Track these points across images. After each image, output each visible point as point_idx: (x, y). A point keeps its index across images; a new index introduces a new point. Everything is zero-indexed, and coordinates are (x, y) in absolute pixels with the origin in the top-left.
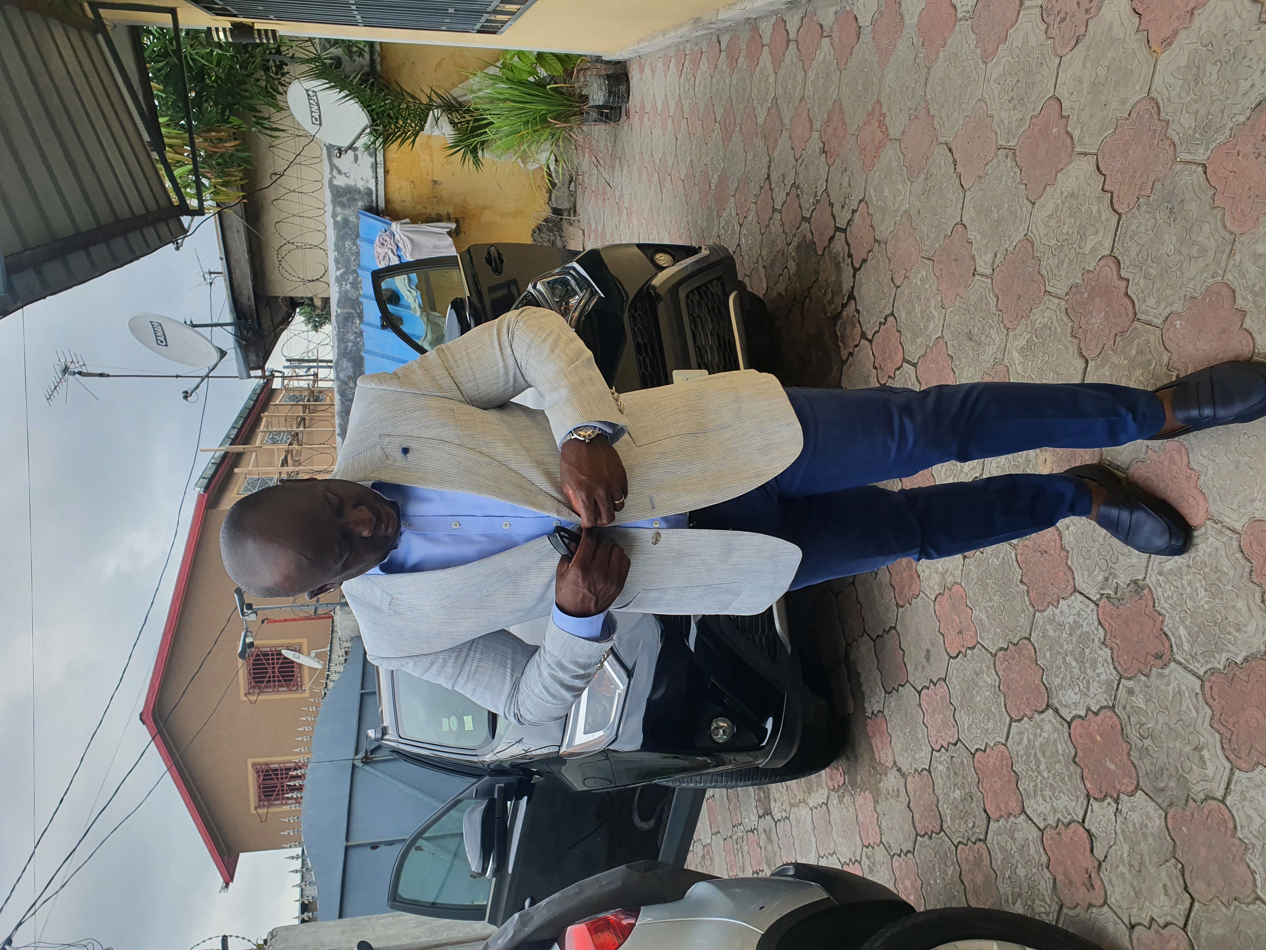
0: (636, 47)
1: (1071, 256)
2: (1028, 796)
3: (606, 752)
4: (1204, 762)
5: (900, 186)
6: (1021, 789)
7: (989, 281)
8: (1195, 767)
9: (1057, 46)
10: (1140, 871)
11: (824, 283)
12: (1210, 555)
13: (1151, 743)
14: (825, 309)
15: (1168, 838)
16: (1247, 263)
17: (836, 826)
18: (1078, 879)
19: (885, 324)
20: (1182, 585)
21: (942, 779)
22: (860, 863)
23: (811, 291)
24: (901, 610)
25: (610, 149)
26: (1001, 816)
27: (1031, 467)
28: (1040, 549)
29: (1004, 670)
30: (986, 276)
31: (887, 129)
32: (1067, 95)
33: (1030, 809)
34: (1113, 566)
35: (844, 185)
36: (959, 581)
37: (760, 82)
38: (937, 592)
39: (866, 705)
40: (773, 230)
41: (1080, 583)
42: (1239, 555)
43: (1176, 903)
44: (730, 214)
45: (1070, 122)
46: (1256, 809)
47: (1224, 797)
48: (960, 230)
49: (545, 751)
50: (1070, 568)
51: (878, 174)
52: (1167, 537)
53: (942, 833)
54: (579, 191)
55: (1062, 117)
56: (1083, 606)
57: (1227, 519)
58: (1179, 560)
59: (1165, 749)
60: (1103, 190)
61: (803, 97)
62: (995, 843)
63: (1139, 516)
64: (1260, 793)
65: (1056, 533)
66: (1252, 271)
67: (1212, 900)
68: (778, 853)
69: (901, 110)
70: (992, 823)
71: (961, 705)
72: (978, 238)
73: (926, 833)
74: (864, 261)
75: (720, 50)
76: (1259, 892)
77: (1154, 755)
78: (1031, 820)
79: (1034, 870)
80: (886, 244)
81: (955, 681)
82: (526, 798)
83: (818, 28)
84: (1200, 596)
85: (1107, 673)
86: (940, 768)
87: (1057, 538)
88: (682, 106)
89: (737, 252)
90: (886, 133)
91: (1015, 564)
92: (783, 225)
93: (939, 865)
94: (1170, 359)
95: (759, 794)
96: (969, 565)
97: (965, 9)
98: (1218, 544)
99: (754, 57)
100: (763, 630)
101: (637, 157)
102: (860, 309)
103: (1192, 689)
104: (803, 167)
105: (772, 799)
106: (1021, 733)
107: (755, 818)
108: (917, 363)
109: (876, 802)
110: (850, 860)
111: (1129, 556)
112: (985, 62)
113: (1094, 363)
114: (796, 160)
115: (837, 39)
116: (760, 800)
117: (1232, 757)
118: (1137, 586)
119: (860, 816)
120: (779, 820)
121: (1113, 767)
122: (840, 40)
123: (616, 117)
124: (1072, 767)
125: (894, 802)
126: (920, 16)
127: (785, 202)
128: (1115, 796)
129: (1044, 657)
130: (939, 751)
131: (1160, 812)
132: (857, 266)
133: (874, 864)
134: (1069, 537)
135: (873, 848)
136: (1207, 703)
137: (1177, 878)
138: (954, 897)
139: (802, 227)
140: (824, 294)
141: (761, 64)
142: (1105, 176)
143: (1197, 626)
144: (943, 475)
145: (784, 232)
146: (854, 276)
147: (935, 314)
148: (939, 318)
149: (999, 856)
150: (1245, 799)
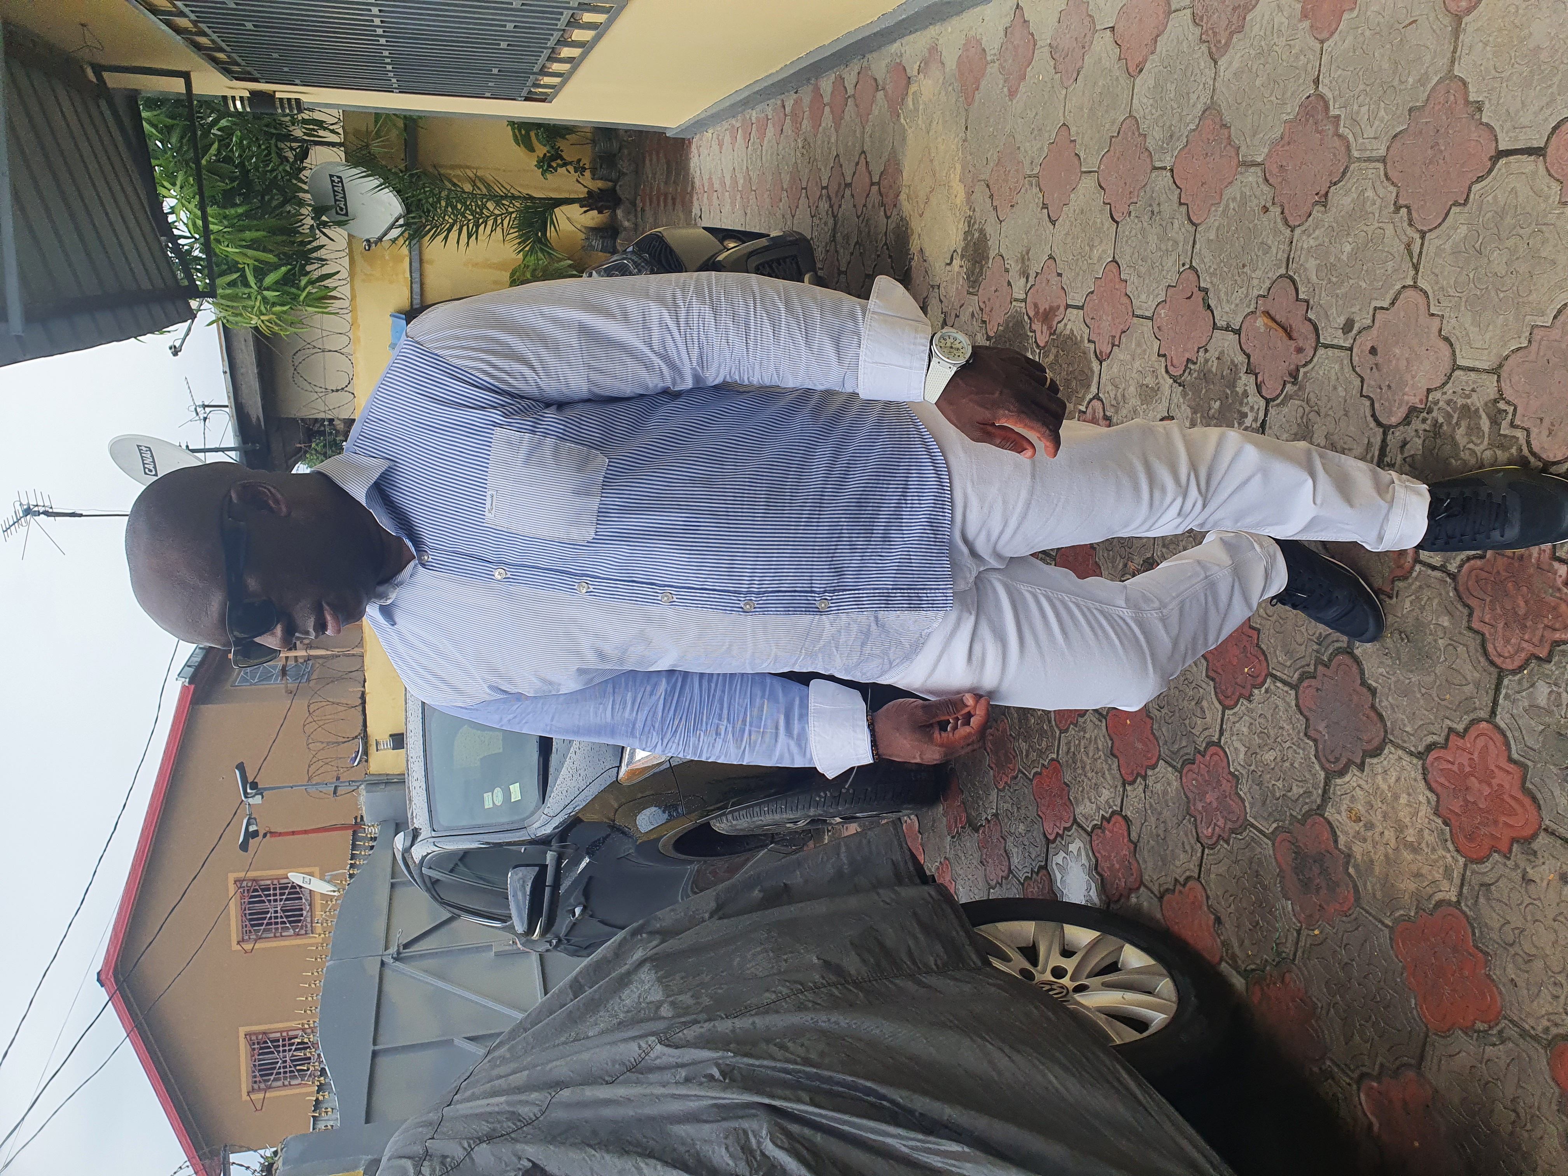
1: (1084, 268)
2: (1077, 804)
4: (1204, 712)
6: (1072, 799)
7: (1023, 304)
8: (1198, 720)
9: (1063, 79)
10: (1164, 838)
13: (1166, 711)
15: (1184, 797)
16: (1205, 249)
18: (1120, 868)
21: (1008, 817)
26: (1058, 834)
32: (1073, 121)
33: (1080, 816)
34: (1131, 553)
35: (901, 236)
37: (823, 142)
43: (1192, 856)
45: (1077, 145)
46: (1241, 740)
47: (1220, 739)
48: (998, 260)
50: (1099, 566)
53: (1011, 874)
55: (1071, 141)
60: (1104, 203)
62: (1054, 864)
67: (1217, 841)
75: (786, 115)
80: (939, 287)
83: (873, 82)
88: (750, 178)
99: (816, 118)
104: (864, 224)
106: (1068, 743)
112: (1010, 100)
114: (858, 217)
115: (890, 92)
117: (1222, 697)
121: (1139, 746)
122: (892, 92)
124: (1110, 759)
125: (970, 862)
128: (1144, 774)
130: (1004, 790)
131: (1176, 773)
137: (1191, 832)
141: (823, 125)
142: (1105, 190)
149: (1058, 875)
150: (1232, 735)
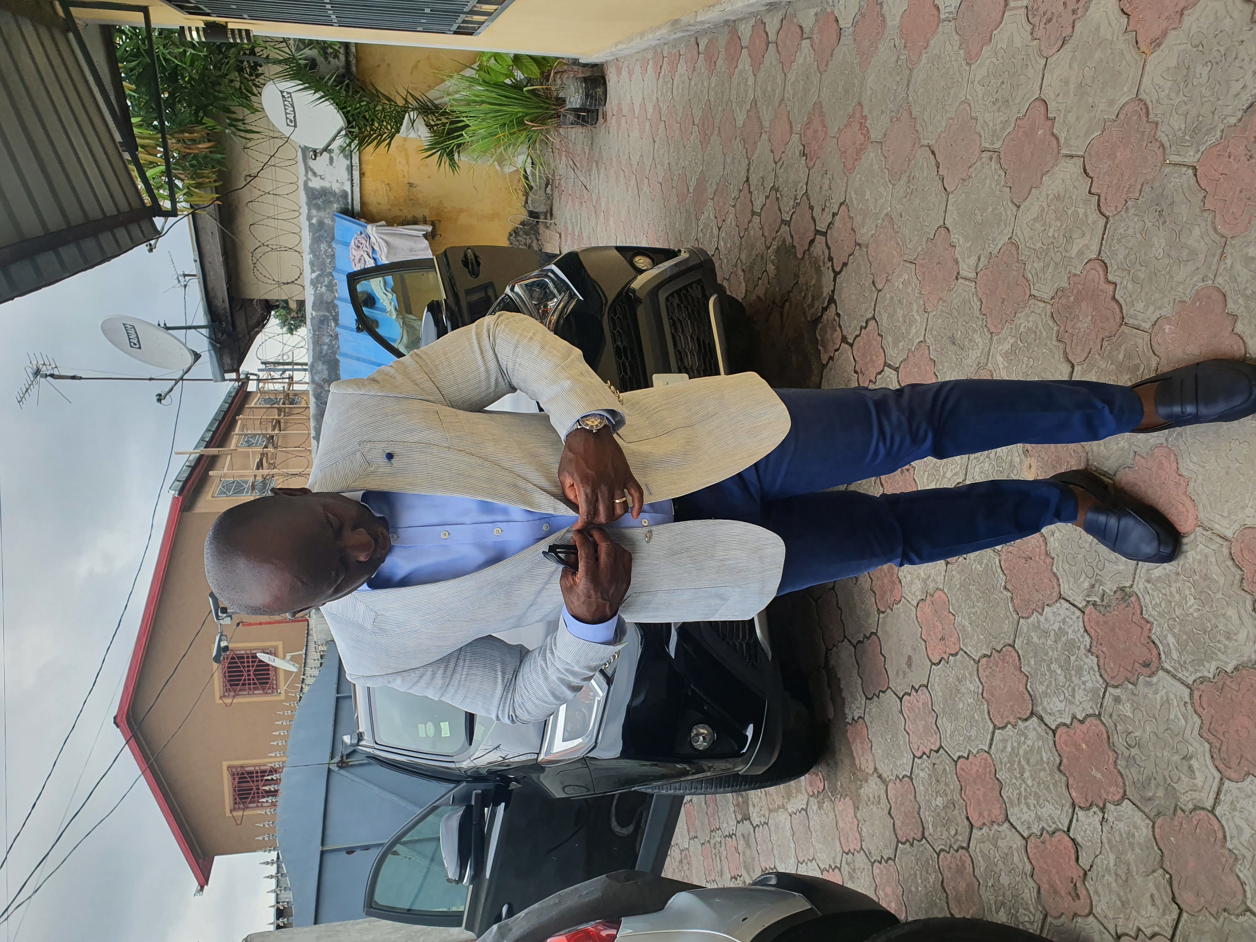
0: (613, 50)
1: (1057, 260)
2: (1012, 804)
3: (585, 760)
4: (1193, 771)
5: (881, 189)
6: (1005, 797)
7: (973, 284)
8: (1183, 776)
9: (1043, 48)
10: (1126, 881)
11: (804, 287)
12: (1200, 562)
13: (1138, 752)
14: (804, 313)
15: (1156, 848)
16: (1238, 267)
17: (816, 832)
18: (1063, 888)
19: (866, 327)
20: (1171, 593)
21: (924, 786)
22: (840, 869)
23: (791, 294)
24: (882, 615)
25: (587, 152)
26: (984, 824)
27: (1015, 472)
28: (1024, 555)
29: (987, 677)
30: (969, 280)
31: (868, 131)
32: (1053, 97)
33: (1014, 817)
34: (1099, 573)
35: (824, 188)
36: (941, 587)
37: (739, 84)
38: (919, 598)
39: (847, 711)
40: (752, 233)
41: (1065, 589)
42: (1230, 563)
43: (1164, 914)
44: (709, 218)
45: (1056, 124)
46: (1247, 820)
47: (1214, 807)
48: (943, 232)
49: (523, 758)
50: (1055, 575)
51: (859, 176)
52: (1155, 544)
53: (924, 840)
54: (556, 194)
55: (1048, 118)
56: (1068, 613)
57: (1217, 526)
58: (1167, 567)
59: (1153, 757)
60: (1090, 192)
61: (783, 100)
62: (978, 850)
63: (1128, 523)
64: (1251, 803)
65: (1041, 540)
66: (1244, 274)
67: (1201, 910)
68: (756, 859)
69: (882, 112)
70: (974, 831)
71: (943, 711)
72: (961, 241)
73: (907, 840)
74: (845, 264)
75: (699, 53)
76: (1249, 904)
77: (1142, 764)
78: (1016, 829)
79: (1018, 879)
80: (867, 247)
81: (936, 687)
82: (503, 804)
83: (798, 30)
84: (1190, 604)
85: (1093, 680)
86: (922, 775)
87: (1043, 544)
88: (660, 109)
89: (716, 256)
90: (867, 136)
91: (999, 570)
92: (762, 228)
93: (921, 872)
94: (1158, 364)
95: (737, 799)
96: (952, 571)
97: (948, 10)
98: (1207, 551)
99: (733, 60)
100: (744, 636)
101: (614, 160)
102: (841, 313)
103: (1181, 698)
104: (782, 170)
105: (750, 803)
106: (1004, 741)
107: (733, 823)
108: (898, 368)
109: (856, 808)
110: (830, 866)
111: (1116, 563)
112: (968, 64)
113: (1080, 368)
114: (776, 163)
115: (817, 41)
116: (738, 805)
117: (1221, 767)
118: (1124, 594)
119: (840, 821)
120: (757, 825)
121: (1099, 776)
122: (821, 42)
123: (592, 119)
124: (1057, 776)
125: (875, 809)
126: (902, 17)
127: (764, 205)
128: (1101, 806)
129: (1029, 664)
130: (920, 758)
131: (1148, 821)
132: (838, 269)
133: (854, 870)
134: (1054, 543)
135: (853, 854)
136: (1196, 712)
137: (1165, 888)
138: (936, 904)
139: (782, 230)
140: (804, 298)
141: (740, 67)
142: (1092, 178)
143: (1186, 633)
144: (925, 481)
145: (763, 235)
146: (835, 280)
147: (918, 318)
148: (922, 323)
149: (981, 864)
150: (1235, 809)
